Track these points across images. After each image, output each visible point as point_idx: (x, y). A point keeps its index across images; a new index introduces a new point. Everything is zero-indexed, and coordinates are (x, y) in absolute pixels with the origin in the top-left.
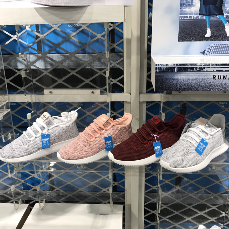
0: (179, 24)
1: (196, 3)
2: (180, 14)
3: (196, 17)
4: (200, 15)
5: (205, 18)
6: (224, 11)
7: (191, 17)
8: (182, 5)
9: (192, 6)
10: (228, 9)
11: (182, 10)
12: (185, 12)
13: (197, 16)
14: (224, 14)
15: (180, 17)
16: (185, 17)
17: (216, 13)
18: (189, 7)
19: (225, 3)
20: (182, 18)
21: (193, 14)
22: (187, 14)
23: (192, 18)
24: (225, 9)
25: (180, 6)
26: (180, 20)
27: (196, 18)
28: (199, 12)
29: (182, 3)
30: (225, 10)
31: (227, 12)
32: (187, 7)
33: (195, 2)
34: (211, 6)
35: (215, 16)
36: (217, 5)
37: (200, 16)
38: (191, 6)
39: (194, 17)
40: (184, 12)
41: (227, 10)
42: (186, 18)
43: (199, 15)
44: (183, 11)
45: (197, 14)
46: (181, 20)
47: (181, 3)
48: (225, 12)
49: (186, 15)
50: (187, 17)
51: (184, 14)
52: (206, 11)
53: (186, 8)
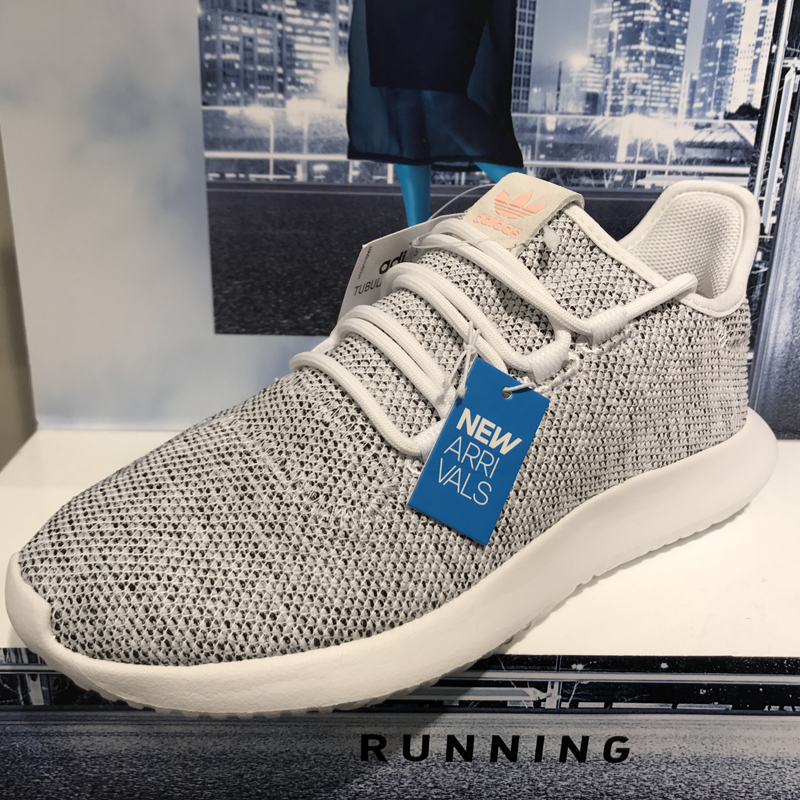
0: (211, 216)
1: (316, 71)
2: (211, 144)
3: (324, 168)
4: (352, 155)
5: (390, 180)
6: (527, 136)
7: (290, 167)
8: (213, 77)
9: (289, 88)
10: (551, 126)
11: (221, 116)
12: (241, 127)
13: (330, 163)
14: (527, 161)
15: (208, 161)
16: (243, 166)
17: (469, 151)
18: (271, 95)
19: (527, 83)
20: (222, 176)
21: (305, 148)
22: (258, 144)
23: (300, 176)
24: (530, 124)
25: (204, 87)
26: (209, 185)
27: (326, 174)
28: (346, 135)
29: (212, 63)
30: (533, 130)
31: (543, 148)
32: (252, 93)
33: (310, 61)
34: (428, 95)
35: (460, 170)
36: (469, 89)
37: (357, 163)
38: (282, 89)
39: (312, 165)
40: (234, 133)
41: (544, 131)
42: (253, 177)
43: (343, 157)
44: (230, 122)
45: (330, 148)
46: (221, 182)
47: (202, 61)
48: (532, 143)
49: (249, 149)
50: (261, 166)
51: (237, 144)
52: (394, 129)
53: (246, 103)
